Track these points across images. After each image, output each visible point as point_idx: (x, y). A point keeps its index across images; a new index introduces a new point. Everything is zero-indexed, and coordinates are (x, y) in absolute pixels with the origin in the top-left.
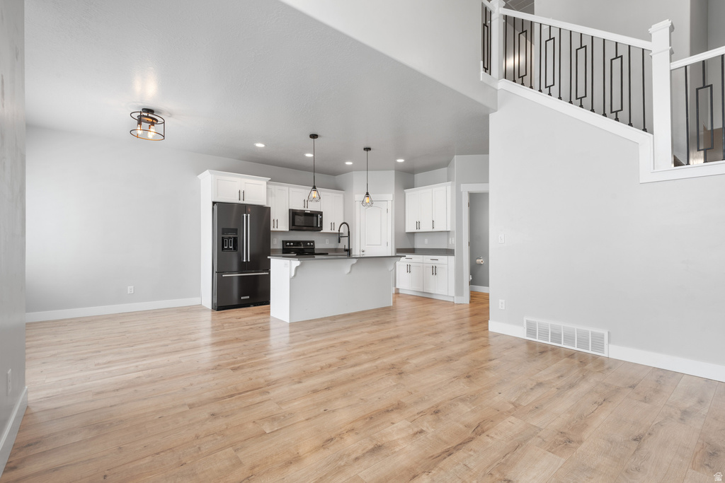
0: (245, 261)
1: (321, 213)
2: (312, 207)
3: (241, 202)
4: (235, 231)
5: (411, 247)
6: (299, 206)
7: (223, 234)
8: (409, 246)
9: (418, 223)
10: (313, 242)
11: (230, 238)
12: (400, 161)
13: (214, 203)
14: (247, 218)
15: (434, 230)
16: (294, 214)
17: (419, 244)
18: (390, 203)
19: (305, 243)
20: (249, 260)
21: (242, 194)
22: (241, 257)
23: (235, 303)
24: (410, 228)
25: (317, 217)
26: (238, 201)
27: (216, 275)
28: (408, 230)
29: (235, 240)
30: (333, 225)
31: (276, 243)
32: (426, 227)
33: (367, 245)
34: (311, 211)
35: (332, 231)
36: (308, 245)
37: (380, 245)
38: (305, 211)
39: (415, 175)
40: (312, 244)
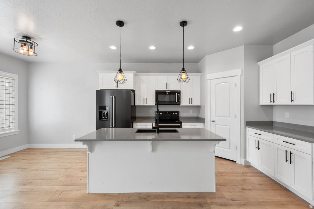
0: (111, 127)
1: (179, 92)
2: (173, 88)
3: (116, 88)
6: (162, 88)
7: (100, 110)
8: (266, 119)
9: (273, 96)
10: (178, 112)
12: (238, 29)
15: (293, 104)
16: (159, 94)
17: (278, 117)
18: (239, 77)
19: (171, 113)
24: (265, 101)
25: (176, 94)
26: (114, 88)
28: (262, 103)
30: (191, 100)
31: (151, 113)
32: (282, 100)
33: (217, 116)
34: (170, 91)
35: (191, 105)
36: (173, 115)
37: (229, 117)
38: (166, 91)
39: (274, 46)
40: (176, 114)
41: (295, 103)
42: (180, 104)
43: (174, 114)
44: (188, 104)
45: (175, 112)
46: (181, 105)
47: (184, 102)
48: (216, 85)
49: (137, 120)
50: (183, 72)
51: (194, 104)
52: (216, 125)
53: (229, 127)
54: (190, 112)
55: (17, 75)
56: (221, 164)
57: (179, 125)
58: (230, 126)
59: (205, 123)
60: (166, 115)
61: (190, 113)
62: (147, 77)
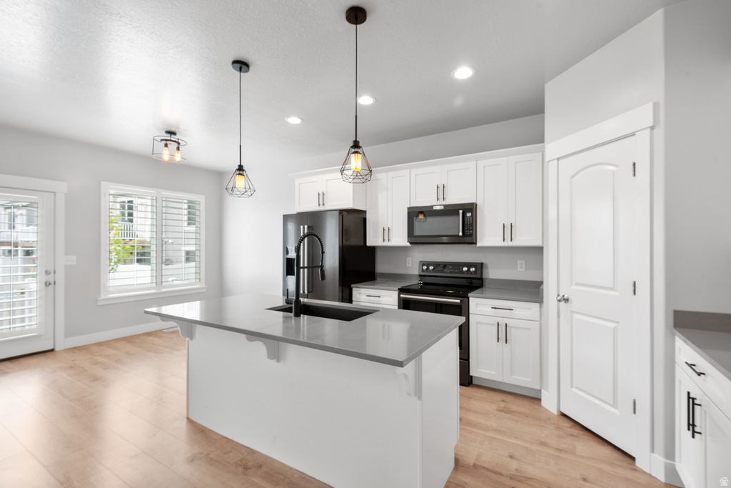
2: (454, 198)
3: (320, 208)
7: (287, 254)
10: (480, 266)
16: (415, 214)
18: (644, 137)
19: (458, 267)
20: (305, 292)
30: (509, 230)
31: (410, 265)
33: (577, 284)
34: (445, 206)
35: (508, 243)
36: (463, 272)
37: (613, 289)
38: (435, 208)
40: (473, 269)
42: (475, 243)
43: (465, 269)
44: (500, 243)
45: (469, 265)
46: (479, 244)
47: (488, 235)
48: (573, 177)
49: (378, 280)
50: (353, 150)
51: (519, 241)
52: (573, 312)
53: (613, 325)
54: (519, 265)
55: (203, 197)
56: (559, 450)
57: (458, 301)
58: (618, 323)
59: (542, 302)
60: (444, 272)
61: (519, 269)
62: (391, 174)
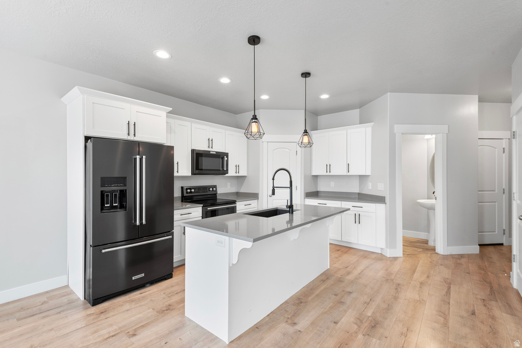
0: (138, 223)
1: (227, 155)
2: (217, 148)
3: (131, 138)
4: (123, 180)
5: (315, 190)
6: (202, 147)
7: (102, 185)
10: (215, 186)
11: (114, 191)
13: (87, 138)
14: (141, 162)
16: (198, 156)
17: (322, 187)
20: (144, 222)
21: (131, 127)
22: (130, 218)
23: (122, 286)
25: (223, 158)
26: (126, 137)
27: (90, 250)
28: (315, 173)
29: (123, 194)
30: (238, 168)
32: (339, 169)
34: (216, 152)
36: (209, 191)
38: (211, 152)
39: (319, 117)
40: (214, 189)
41: (350, 173)
42: (227, 172)
44: (235, 174)
45: (212, 187)
48: (274, 150)
51: (241, 174)
52: (273, 200)
54: (228, 185)
59: (258, 199)
60: (199, 192)
61: (228, 187)
62: (178, 122)
